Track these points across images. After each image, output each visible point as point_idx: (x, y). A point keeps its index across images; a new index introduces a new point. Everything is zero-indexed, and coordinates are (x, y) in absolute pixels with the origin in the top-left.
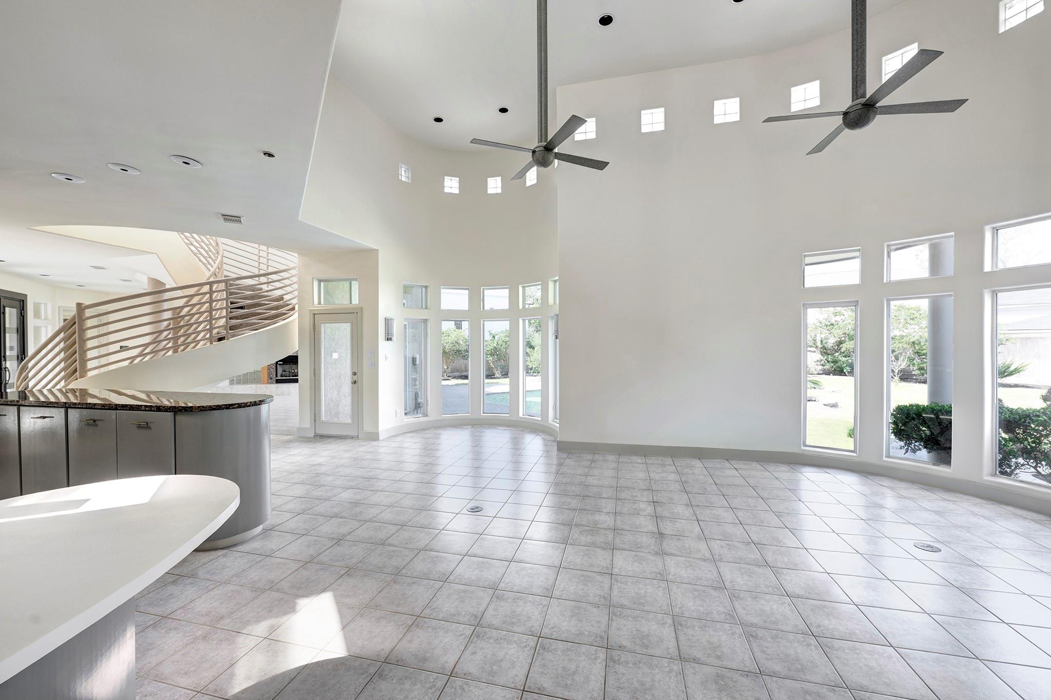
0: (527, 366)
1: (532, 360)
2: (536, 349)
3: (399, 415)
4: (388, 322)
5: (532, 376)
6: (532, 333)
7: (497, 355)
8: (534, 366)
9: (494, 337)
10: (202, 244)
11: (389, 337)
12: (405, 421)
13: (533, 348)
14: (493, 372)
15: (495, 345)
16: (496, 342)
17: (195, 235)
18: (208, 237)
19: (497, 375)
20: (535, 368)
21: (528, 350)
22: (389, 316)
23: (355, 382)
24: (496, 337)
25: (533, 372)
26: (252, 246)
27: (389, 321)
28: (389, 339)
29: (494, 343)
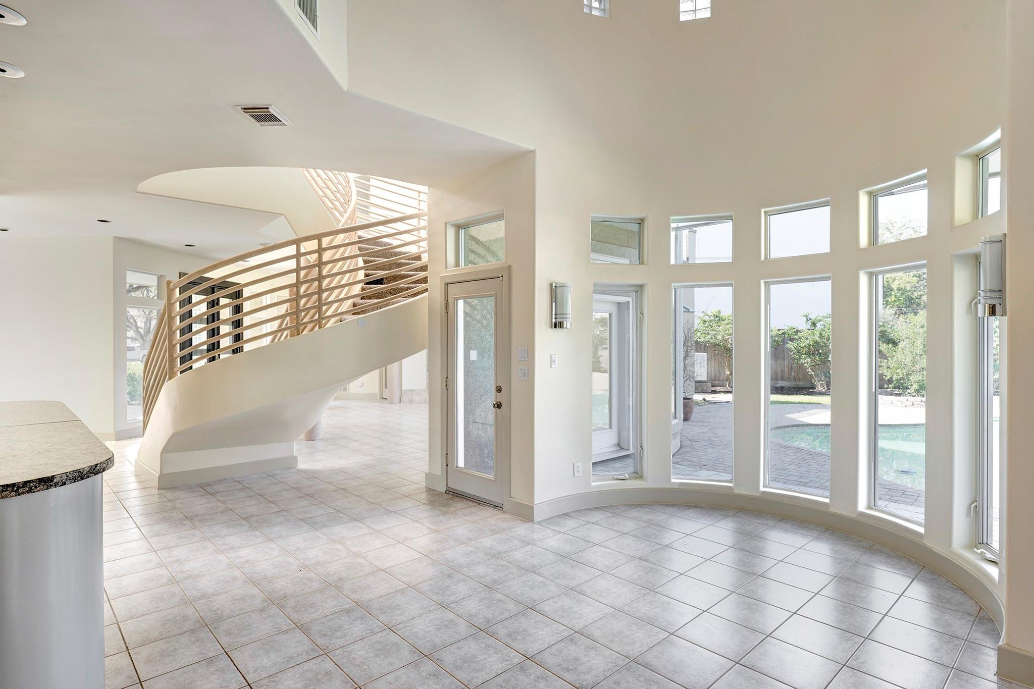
0: (881, 375)
1: (891, 366)
2: (901, 345)
3: (580, 474)
4: (555, 292)
5: (891, 394)
6: (891, 318)
7: (820, 354)
8: (895, 377)
9: (814, 324)
10: (329, 183)
11: (558, 320)
12: (593, 484)
13: (895, 343)
14: (813, 383)
15: (817, 338)
16: (818, 333)
17: (320, 171)
18: (337, 172)
19: (819, 388)
20: (897, 380)
21: (884, 347)
22: (559, 279)
23: (499, 406)
24: (818, 325)
25: (895, 388)
26: (399, 184)
27: (559, 290)
28: (558, 325)
29: (814, 334)
